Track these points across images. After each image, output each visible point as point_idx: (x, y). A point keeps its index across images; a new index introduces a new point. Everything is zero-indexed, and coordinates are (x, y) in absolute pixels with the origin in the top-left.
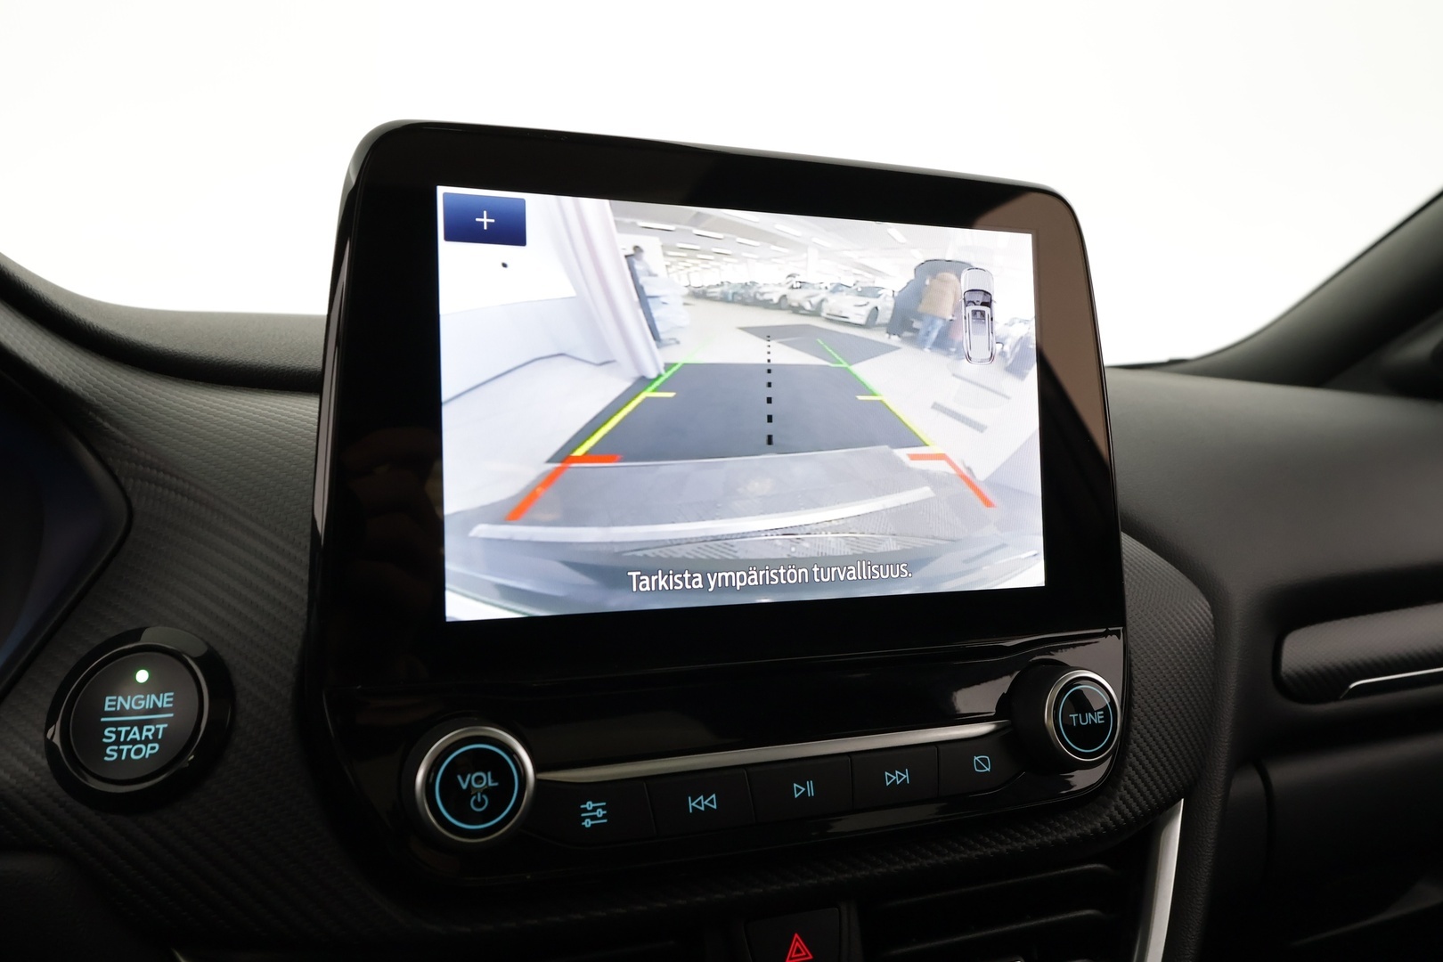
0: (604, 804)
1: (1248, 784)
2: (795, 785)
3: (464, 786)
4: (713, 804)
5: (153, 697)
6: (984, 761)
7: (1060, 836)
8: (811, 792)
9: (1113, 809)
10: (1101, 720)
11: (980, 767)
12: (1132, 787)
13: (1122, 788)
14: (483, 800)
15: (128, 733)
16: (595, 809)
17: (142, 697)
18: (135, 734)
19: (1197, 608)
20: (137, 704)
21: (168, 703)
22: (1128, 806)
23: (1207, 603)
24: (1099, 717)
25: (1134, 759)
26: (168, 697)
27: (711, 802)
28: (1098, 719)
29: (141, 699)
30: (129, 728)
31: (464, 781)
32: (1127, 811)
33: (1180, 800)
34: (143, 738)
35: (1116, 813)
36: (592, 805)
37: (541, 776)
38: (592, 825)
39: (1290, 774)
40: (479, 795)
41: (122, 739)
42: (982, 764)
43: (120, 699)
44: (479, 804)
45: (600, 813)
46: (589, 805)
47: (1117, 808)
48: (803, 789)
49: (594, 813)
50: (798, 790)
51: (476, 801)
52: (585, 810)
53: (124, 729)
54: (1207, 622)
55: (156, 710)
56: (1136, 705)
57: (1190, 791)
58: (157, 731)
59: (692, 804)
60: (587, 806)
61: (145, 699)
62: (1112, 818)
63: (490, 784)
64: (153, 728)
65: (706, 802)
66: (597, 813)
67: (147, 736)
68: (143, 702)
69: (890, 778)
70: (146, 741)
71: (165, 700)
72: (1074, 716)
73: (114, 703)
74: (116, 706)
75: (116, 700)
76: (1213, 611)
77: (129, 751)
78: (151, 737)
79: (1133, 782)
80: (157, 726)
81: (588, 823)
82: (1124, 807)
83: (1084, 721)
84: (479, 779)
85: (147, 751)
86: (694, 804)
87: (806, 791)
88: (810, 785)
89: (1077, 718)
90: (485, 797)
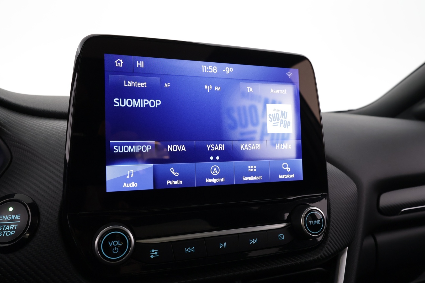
0: (158, 250)
1: (369, 241)
2: (220, 244)
3: (111, 245)
4: (193, 250)
5: (14, 216)
6: (282, 236)
7: (307, 260)
8: (225, 246)
9: (324, 251)
10: (319, 223)
11: (280, 238)
12: (330, 244)
13: (327, 244)
14: (117, 249)
15: (5, 227)
16: (155, 252)
17: (11, 216)
18: (8, 228)
19: (352, 187)
20: (9, 218)
21: (18, 218)
22: (329, 250)
23: (355, 185)
24: (319, 222)
25: (331, 235)
26: (19, 216)
27: (193, 249)
28: (318, 222)
29: (10, 216)
30: (6, 226)
31: (111, 244)
32: (328, 251)
33: (346, 247)
34: (10, 229)
35: (325, 252)
36: (154, 251)
37: (137, 241)
38: (153, 257)
39: (383, 238)
40: (115, 248)
41: (3, 229)
42: (281, 237)
43: (4, 216)
44: (115, 251)
45: (156, 253)
46: (153, 251)
47: (325, 251)
48: (223, 245)
49: (154, 253)
50: (221, 246)
51: (114, 250)
52: (152, 252)
53: (4, 226)
54: (355, 191)
55: (15, 220)
56: (332, 218)
57: (350, 245)
58: (15, 227)
59: (186, 250)
60: (152, 251)
61: (11, 217)
62: (324, 254)
63: (119, 244)
64: (13, 226)
65: (191, 250)
66: (155, 253)
67: (11, 228)
68: (11, 218)
69: (251, 242)
70: (11, 230)
71: (18, 217)
72: (310, 222)
73: (2, 218)
74: (2, 219)
75: (2, 217)
76: (357, 187)
77: (5, 233)
78: (13, 229)
79: (331, 242)
80: (15, 225)
81: (152, 257)
82: (327, 250)
83: (314, 223)
84: (115, 243)
85: (11, 233)
86: (187, 250)
87: (224, 246)
88: (225, 244)
89: (312, 222)
90: (117, 248)
